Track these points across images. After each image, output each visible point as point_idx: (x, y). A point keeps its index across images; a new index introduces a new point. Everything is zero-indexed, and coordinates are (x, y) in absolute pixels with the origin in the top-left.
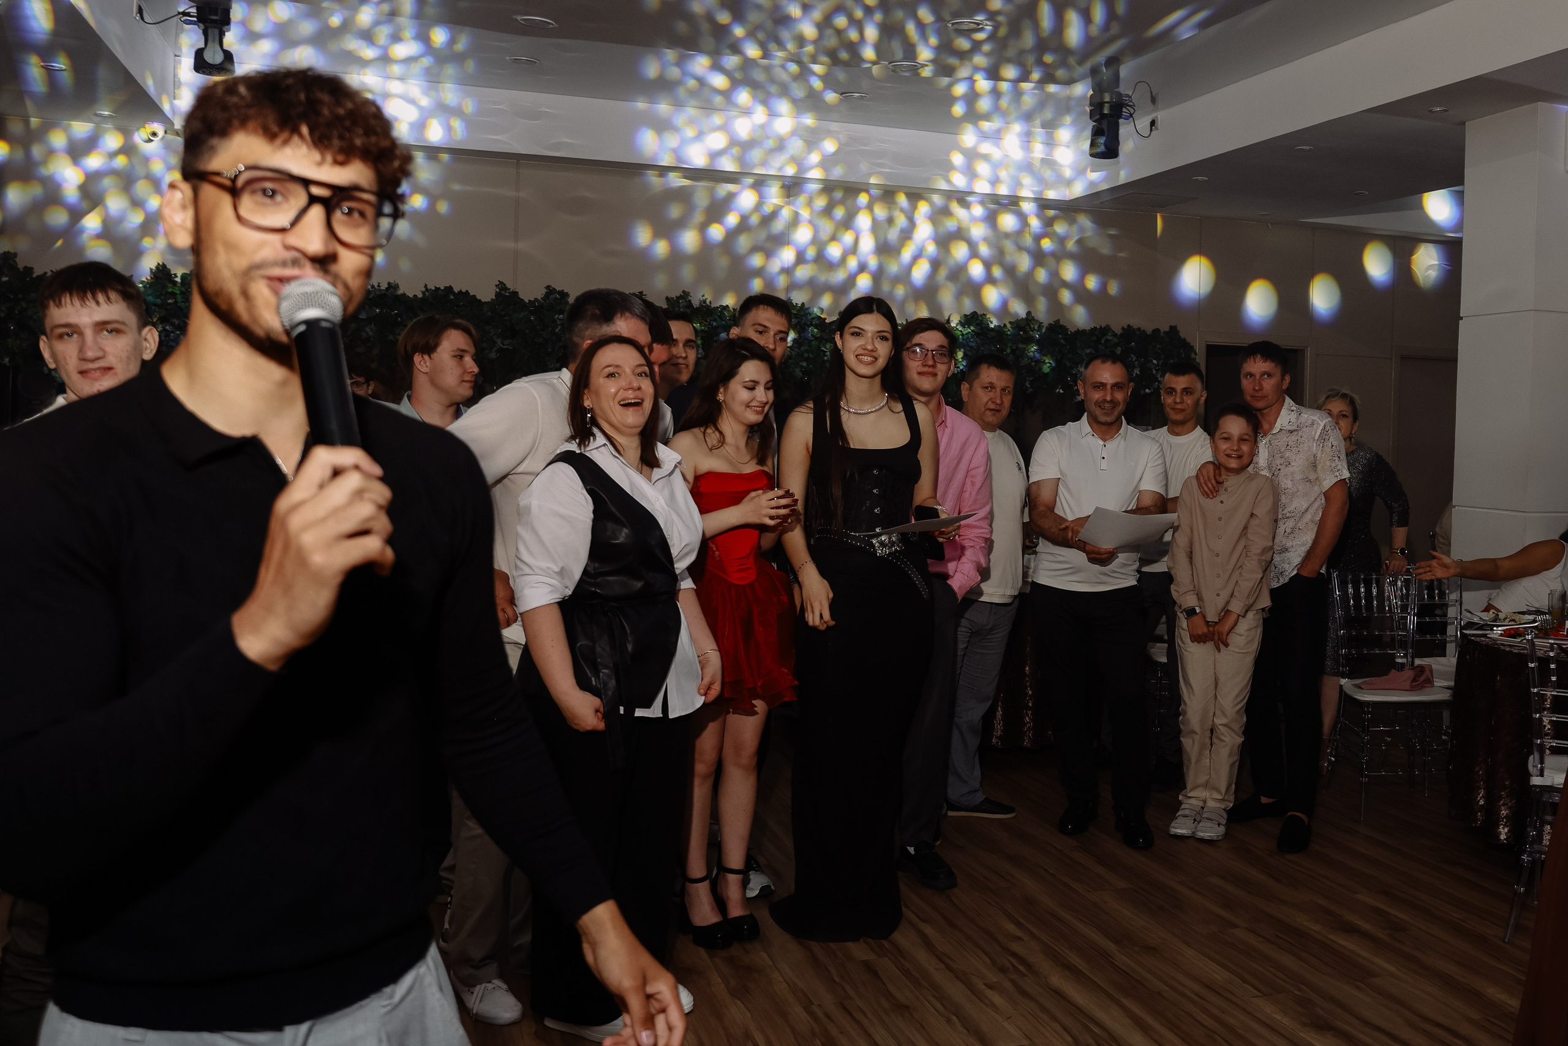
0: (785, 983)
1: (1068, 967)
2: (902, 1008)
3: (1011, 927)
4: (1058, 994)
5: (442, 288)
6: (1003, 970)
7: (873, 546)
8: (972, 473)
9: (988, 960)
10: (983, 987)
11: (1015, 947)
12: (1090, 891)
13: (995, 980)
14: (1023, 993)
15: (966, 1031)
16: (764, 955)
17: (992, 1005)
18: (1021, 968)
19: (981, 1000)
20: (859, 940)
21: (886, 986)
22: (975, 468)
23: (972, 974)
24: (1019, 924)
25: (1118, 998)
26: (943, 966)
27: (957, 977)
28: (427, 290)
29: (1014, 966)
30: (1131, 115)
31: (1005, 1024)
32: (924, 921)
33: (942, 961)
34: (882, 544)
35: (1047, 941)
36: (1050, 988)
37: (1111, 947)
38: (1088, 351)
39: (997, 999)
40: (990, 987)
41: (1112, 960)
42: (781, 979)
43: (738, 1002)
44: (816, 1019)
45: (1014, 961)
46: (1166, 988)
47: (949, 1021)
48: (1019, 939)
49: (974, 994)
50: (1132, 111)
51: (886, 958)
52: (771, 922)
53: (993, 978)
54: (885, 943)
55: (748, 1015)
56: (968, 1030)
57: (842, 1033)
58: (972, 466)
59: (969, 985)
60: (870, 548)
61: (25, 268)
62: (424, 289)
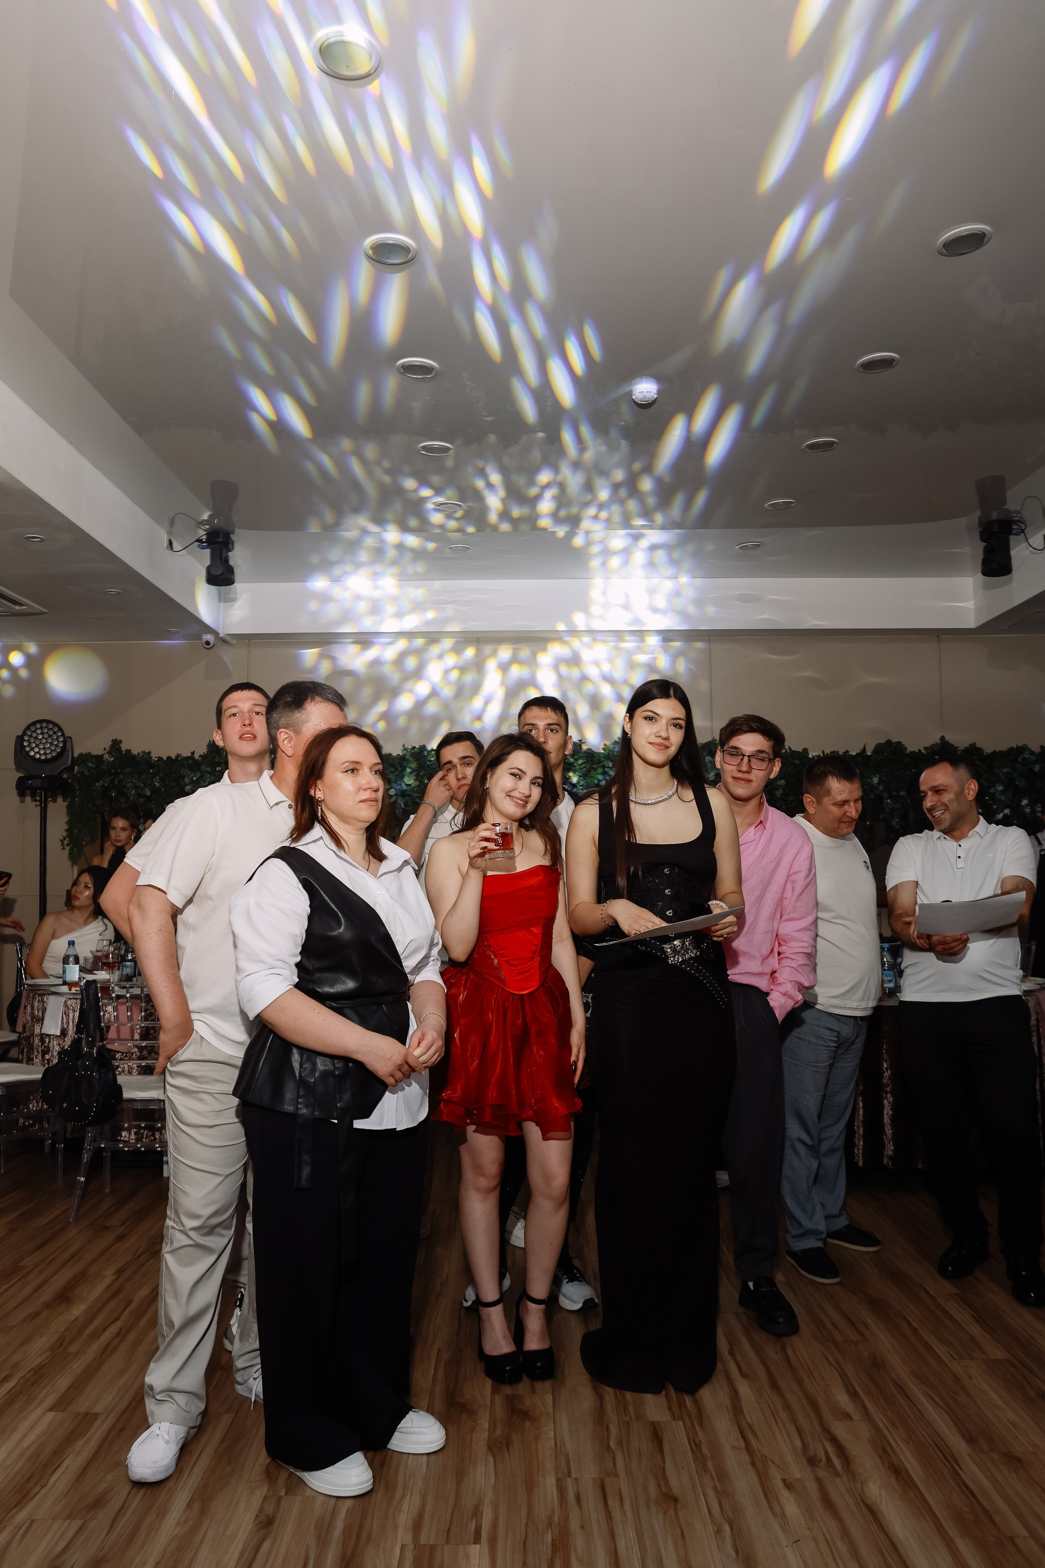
0: (553, 1441)
1: (897, 1471)
2: (670, 1500)
3: (843, 1399)
4: (872, 1512)
5: (418, 747)
6: (812, 1461)
7: (665, 952)
8: (793, 878)
9: (798, 1444)
10: (780, 1484)
11: (840, 1429)
12: (953, 1358)
13: (798, 1475)
14: (828, 1502)
15: (734, 1554)
16: (549, 1398)
17: (782, 1517)
18: (836, 1462)
19: (771, 1507)
20: (660, 1392)
21: (664, 1464)
22: (796, 873)
23: (774, 1463)
24: (853, 1395)
25: (952, 1535)
26: (742, 1444)
27: (753, 1464)
28: (405, 749)
29: (829, 1459)
30: (1023, 531)
31: (788, 1552)
32: (744, 1375)
33: (744, 1437)
34: (675, 951)
35: (881, 1425)
36: (863, 1501)
37: (960, 1446)
38: (1005, 770)
39: (791, 1506)
40: (788, 1485)
41: (957, 1468)
42: (552, 1435)
43: (491, 1459)
44: (562, 1498)
45: (830, 1449)
46: (1024, 1533)
47: (718, 1532)
48: (848, 1416)
49: (766, 1495)
50: (1023, 527)
51: (681, 1423)
52: (577, 1355)
53: (798, 1471)
54: (688, 1401)
55: (493, 1480)
56: (737, 1552)
57: (582, 1527)
58: (794, 869)
59: (763, 1478)
60: (661, 955)
61: (126, 750)
62: (402, 748)
